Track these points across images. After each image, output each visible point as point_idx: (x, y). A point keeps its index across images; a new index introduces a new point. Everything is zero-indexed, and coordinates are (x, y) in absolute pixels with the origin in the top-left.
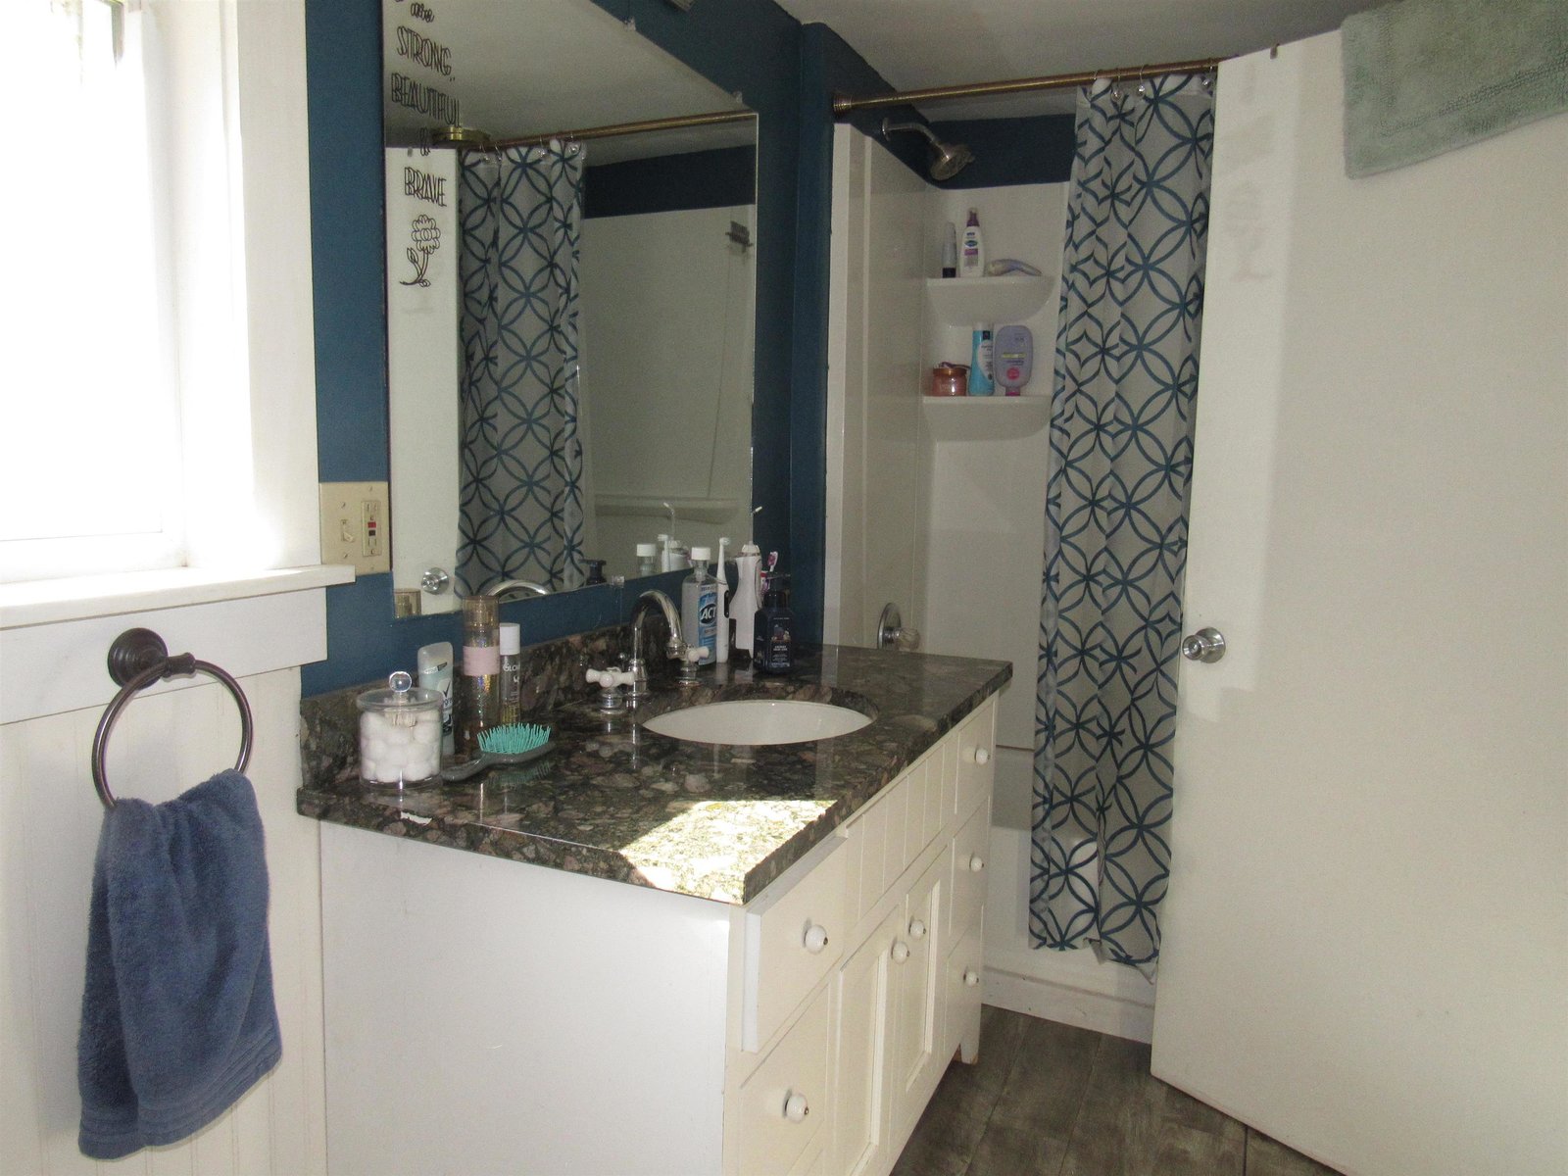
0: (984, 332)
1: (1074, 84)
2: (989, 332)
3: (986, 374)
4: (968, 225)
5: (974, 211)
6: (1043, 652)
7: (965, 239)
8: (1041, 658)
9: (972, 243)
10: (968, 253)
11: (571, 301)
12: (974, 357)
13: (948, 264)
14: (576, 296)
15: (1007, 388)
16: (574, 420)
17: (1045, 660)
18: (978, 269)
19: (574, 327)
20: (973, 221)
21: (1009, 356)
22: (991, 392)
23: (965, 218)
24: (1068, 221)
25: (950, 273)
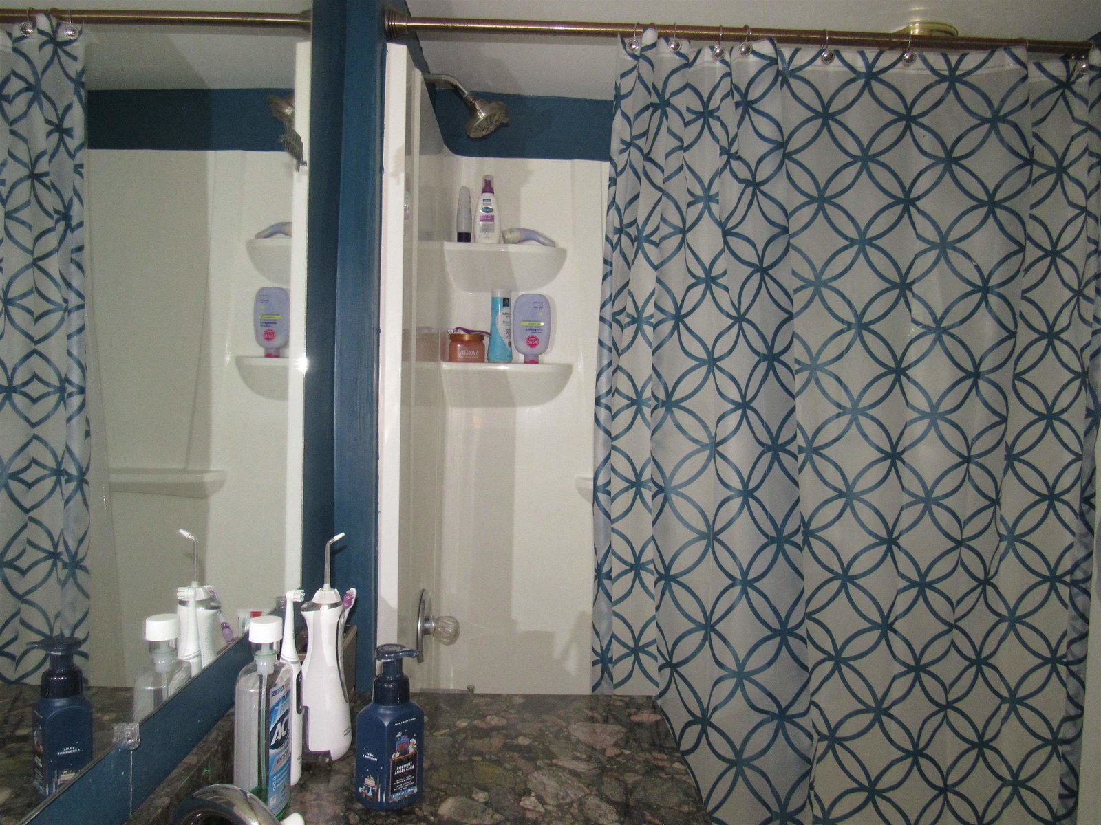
0: (504, 299)
1: (614, 35)
2: (508, 299)
3: (506, 341)
4: (483, 192)
5: (488, 179)
6: (597, 658)
7: (481, 206)
8: (594, 663)
9: (488, 210)
10: (484, 219)
11: (72, 230)
12: (494, 324)
13: (464, 229)
14: (80, 224)
15: (526, 356)
16: (82, 390)
17: (599, 666)
18: (495, 236)
19: (80, 267)
20: (488, 188)
21: (527, 324)
22: (509, 360)
23: (481, 185)
24: (610, 179)
25: (464, 237)
